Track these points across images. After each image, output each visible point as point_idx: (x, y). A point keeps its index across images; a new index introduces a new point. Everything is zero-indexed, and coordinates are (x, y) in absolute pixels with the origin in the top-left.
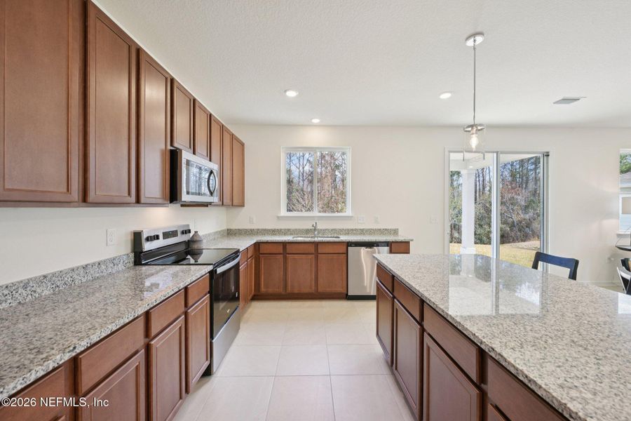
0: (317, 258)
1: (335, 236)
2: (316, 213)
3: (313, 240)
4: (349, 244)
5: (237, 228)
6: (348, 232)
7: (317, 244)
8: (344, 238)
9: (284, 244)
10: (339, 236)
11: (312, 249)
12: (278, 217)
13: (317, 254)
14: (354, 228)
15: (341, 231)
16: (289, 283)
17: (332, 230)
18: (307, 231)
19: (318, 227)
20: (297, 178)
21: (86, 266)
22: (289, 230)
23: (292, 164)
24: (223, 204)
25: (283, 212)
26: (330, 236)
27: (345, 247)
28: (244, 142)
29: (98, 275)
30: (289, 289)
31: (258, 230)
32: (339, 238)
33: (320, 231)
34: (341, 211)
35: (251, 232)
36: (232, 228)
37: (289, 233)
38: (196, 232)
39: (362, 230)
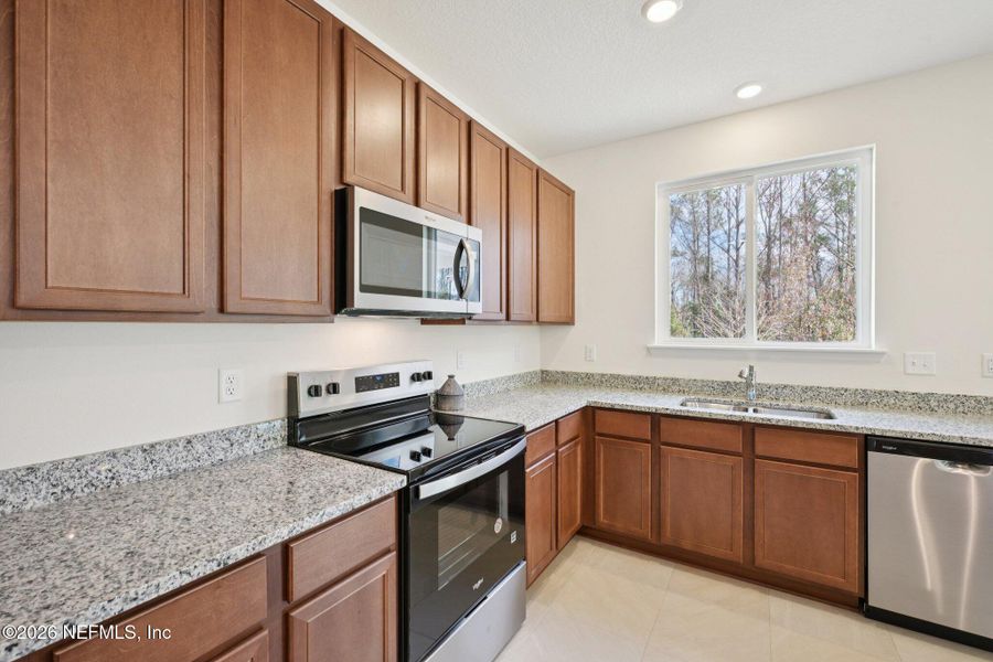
0: (751, 469)
1: (818, 406)
2: (752, 341)
3: (739, 414)
4: (871, 442)
5: (560, 369)
6: (863, 399)
7: (750, 429)
8: (849, 419)
9: (656, 418)
10: (834, 411)
11: (736, 441)
12: (648, 349)
13: (751, 458)
14: (890, 388)
15: (840, 396)
16: (668, 520)
17: (805, 390)
18: (726, 388)
19: (759, 379)
20: (724, 272)
21: (152, 446)
22: (675, 381)
23: (712, 245)
24: (508, 318)
25: (661, 338)
26: (797, 405)
27: (856, 451)
28: (573, 189)
29: (184, 466)
30: (668, 536)
31: (603, 375)
32: (830, 417)
33: (762, 391)
34: (835, 336)
35: (587, 380)
36: (549, 369)
37: (676, 388)
38: (451, 377)
39: (925, 398)
